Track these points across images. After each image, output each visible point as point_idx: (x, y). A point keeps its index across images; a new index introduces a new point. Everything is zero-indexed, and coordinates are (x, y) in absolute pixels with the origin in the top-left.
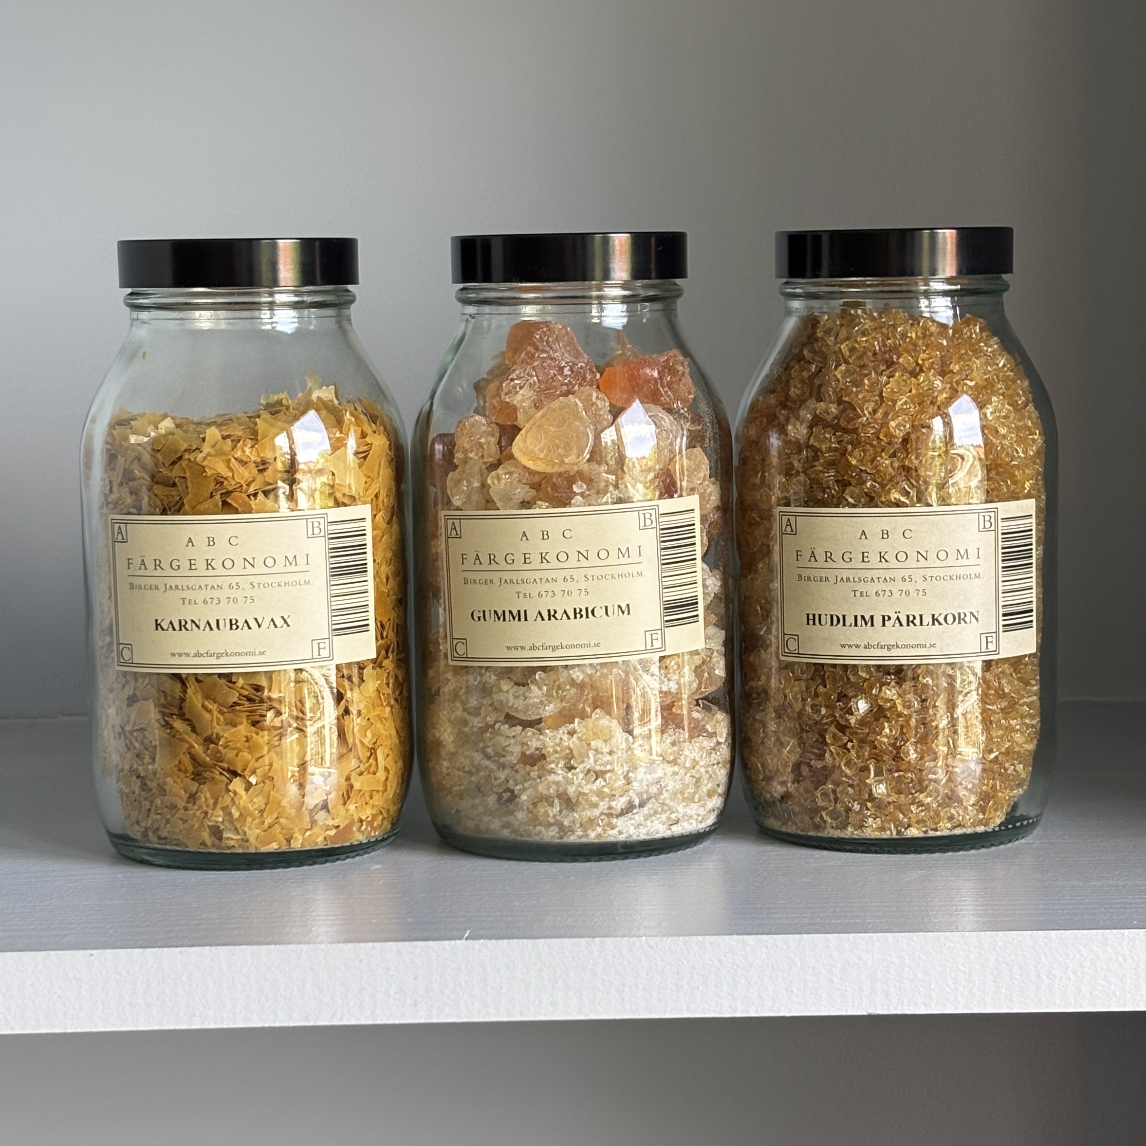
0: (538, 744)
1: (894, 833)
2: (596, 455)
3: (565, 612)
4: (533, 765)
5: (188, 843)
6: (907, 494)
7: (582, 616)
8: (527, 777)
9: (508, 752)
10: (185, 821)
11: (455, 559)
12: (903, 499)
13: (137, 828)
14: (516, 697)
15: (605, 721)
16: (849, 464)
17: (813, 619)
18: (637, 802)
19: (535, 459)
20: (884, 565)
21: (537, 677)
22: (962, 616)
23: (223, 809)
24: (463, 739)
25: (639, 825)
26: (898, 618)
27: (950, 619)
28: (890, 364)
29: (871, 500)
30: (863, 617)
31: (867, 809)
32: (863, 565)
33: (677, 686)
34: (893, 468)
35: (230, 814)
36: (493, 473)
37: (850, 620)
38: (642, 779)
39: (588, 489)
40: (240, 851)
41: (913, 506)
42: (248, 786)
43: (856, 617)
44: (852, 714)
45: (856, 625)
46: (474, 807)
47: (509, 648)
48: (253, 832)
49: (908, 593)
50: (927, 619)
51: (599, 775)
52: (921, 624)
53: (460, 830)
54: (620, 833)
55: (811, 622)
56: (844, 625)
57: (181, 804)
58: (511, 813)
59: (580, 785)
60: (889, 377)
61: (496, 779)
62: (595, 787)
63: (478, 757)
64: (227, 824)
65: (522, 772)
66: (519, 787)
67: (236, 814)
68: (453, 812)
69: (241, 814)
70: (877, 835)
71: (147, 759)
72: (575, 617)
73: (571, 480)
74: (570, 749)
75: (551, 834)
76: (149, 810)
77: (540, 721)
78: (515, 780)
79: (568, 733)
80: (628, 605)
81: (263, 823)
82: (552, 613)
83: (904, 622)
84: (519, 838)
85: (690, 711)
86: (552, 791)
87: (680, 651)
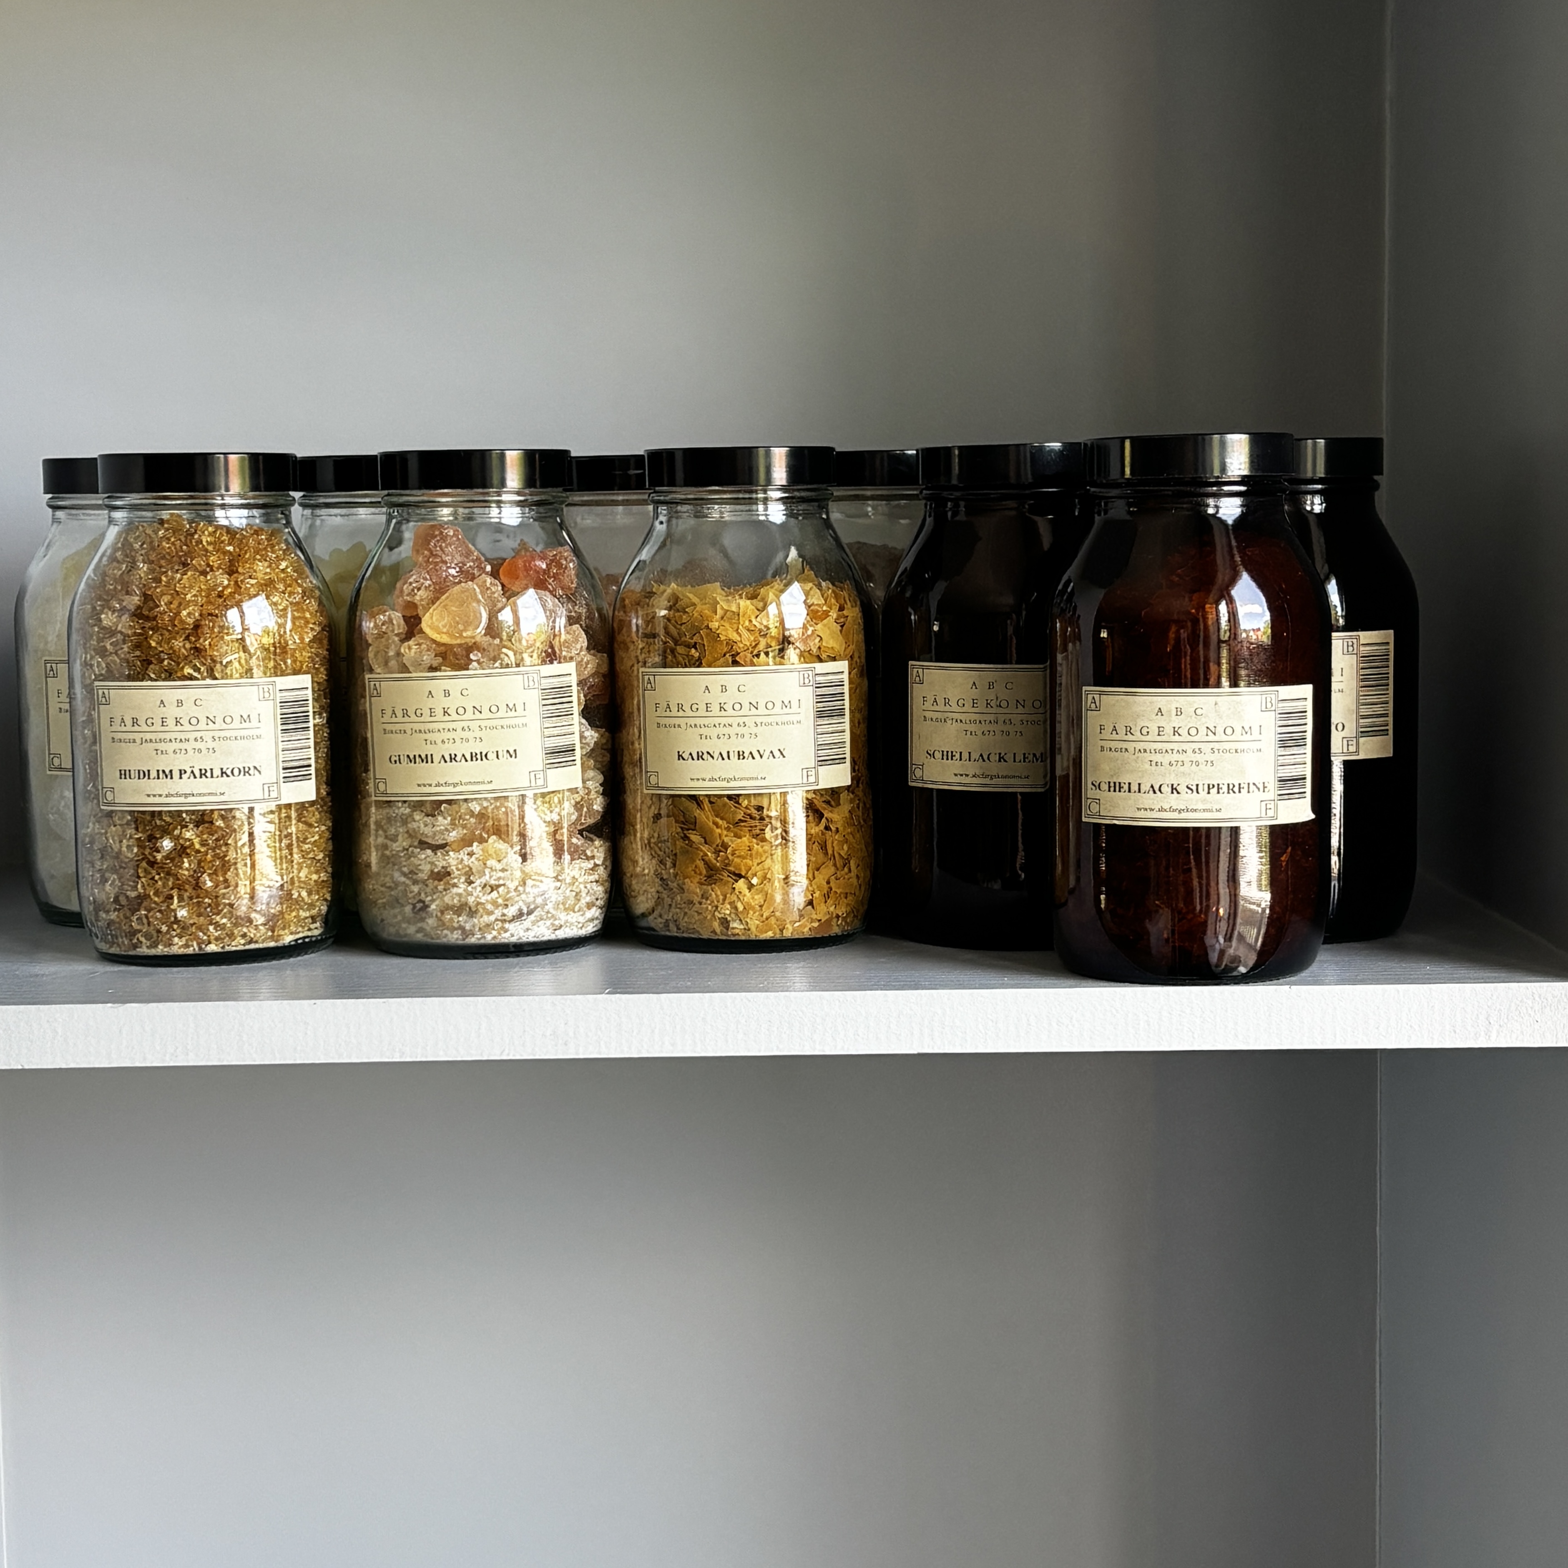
0: (444, 863)
1: (197, 949)
2: (493, 629)
3: (463, 755)
4: (440, 880)
5: (702, 932)
6: (197, 670)
7: (477, 759)
8: (435, 890)
9: (420, 870)
10: (699, 914)
11: (376, 714)
12: (196, 674)
13: (660, 920)
14: (426, 825)
15: (502, 846)
16: (150, 646)
17: (124, 774)
18: (525, 910)
19: (440, 633)
20: (179, 728)
21: (442, 808)
22: (247, 769)
23: (730, 903)
24: (387, 860)
25: (528, 929)
26: (192, 772)
27: (236, 772)
28: (185, 565)
29: (170, 675)
30: (164, 771)
31: (174, 930)
32: (163, 729)
33: (558, 817)
34: (185, 649)
35: (736, 908)
36: (406, 644)
37: (153, 774)
38: (532, 892)
39: (482, 657)
40: (743, 938)
41: (204, 679)
42: (751, 886)
43: (158, 771)
44: (158, 851)
45: (158, 778)
46: (395, 916)
47: (419, 785)
48: (754, 922)
49: (200, 751)
50: (217, 772)
51: (493, 888)
52: (212, 777)
53: (385, 935)
54: (512, 936)
55: (123, 776)
56: (149, 778)
57: (696, 899)
58: (423, 920)
59: (478, 897)
60: (182, 575)
61: (411, 892)
62: (489, 898)
63: (397, 875)
64: (733, 916)
65: (431, 886)
66: (429, 898)
67: (740, 907)
68: (379, 921)
69: (745, 908)
70: (182, 951)
71: (669, 864)
72: (472, 760)
73: (469, 649)
74: (469, 866)
75: (456, 936)
76: (670, 905)
77: (446, 845)
78: (426, 893)
79: (468, 854)
80: (515, 751)
81: (762, 916)
82: (453, 756)
83: (197, 774)
84: (429, 940)
85: (570, 837)
86: (455, 901)
87: (561, 789)
